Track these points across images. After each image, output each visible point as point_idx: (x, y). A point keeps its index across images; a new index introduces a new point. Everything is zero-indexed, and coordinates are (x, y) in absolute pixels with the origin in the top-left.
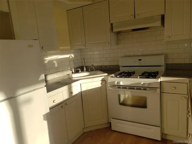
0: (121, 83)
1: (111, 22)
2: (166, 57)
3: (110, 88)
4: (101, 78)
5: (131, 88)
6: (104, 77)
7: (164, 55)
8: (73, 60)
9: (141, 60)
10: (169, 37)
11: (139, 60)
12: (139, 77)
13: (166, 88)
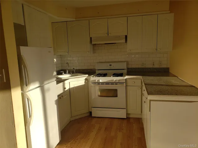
0: (101, 81)
1: (91, 37)
2: (128, 63)
3: (92, 85)
4: (84, 78)
5: (107, 83)
6: (86, 77)
7: (126, 62)
8: (56, 64)
9: (111, 65)
10: (130, 50)
11: (110, 65)
12: (112, 76)
13: (129, 83)
